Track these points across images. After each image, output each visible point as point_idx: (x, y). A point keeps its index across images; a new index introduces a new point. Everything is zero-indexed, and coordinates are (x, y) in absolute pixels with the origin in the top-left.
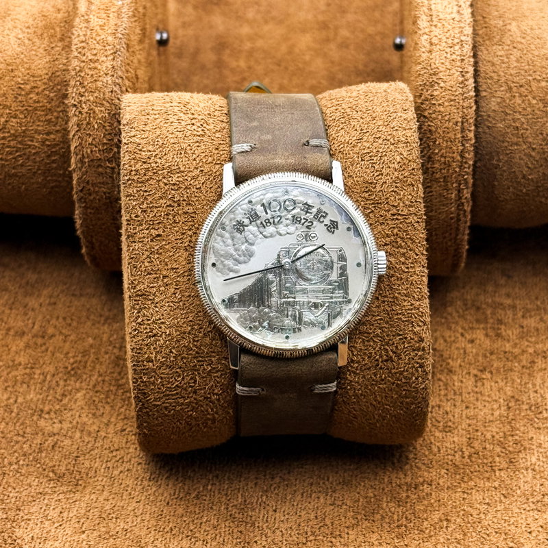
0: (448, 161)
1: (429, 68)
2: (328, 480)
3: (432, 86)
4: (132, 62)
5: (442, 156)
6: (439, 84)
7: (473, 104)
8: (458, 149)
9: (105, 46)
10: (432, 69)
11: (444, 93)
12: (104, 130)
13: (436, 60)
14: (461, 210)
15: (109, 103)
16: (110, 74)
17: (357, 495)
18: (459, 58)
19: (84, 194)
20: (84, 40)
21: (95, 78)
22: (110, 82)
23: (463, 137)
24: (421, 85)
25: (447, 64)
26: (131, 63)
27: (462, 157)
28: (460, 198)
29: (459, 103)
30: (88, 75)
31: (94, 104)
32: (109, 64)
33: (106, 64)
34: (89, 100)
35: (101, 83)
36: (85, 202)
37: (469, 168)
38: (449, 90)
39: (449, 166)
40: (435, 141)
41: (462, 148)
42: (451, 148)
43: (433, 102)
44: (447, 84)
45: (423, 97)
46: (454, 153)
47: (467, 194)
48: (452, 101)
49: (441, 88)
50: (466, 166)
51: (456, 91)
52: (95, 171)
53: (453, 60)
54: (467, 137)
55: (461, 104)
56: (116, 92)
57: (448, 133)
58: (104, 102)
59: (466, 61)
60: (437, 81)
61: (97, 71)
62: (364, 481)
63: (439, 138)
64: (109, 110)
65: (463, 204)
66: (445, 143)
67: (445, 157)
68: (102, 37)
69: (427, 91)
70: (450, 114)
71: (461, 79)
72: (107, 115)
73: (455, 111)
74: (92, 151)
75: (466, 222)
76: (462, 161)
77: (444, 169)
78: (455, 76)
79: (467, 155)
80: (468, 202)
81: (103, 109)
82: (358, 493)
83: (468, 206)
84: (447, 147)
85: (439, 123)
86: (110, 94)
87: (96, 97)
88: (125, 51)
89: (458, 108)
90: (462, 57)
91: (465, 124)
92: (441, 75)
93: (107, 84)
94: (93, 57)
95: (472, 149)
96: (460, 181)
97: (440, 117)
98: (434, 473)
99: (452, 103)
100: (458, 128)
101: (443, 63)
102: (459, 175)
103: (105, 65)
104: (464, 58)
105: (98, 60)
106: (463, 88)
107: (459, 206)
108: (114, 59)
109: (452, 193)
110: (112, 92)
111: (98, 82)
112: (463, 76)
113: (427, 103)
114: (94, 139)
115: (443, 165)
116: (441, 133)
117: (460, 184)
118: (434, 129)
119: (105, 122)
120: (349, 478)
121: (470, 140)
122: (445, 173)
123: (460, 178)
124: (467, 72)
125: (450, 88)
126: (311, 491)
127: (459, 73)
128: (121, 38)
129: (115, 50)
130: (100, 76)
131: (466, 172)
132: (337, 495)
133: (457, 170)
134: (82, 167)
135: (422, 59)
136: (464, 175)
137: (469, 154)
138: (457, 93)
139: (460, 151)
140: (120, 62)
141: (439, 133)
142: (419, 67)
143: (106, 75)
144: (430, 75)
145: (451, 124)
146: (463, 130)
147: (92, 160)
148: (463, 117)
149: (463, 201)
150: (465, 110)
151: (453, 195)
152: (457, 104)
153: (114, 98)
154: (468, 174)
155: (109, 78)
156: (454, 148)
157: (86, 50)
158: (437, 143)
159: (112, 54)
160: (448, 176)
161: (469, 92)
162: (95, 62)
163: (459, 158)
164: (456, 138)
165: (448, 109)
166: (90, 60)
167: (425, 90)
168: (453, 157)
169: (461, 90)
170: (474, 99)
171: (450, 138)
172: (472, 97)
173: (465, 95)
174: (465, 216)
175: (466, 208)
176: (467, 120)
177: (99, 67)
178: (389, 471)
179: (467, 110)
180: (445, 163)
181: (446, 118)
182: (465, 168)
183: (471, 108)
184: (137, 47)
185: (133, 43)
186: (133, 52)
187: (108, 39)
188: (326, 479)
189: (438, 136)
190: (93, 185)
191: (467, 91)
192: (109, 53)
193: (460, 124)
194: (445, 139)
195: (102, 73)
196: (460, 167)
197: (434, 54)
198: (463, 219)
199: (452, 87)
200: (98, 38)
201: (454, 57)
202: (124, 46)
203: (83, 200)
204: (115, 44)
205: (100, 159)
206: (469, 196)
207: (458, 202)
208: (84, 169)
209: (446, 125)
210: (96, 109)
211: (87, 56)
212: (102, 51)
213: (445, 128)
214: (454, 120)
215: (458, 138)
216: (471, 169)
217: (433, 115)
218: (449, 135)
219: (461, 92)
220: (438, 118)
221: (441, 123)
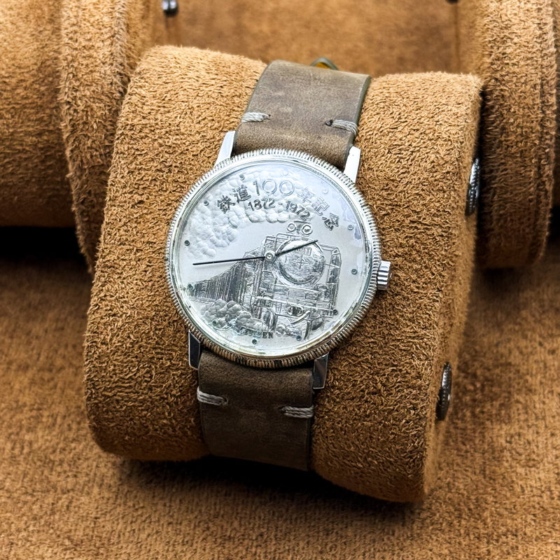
0: (526, 132)
1: (499, 21)
2: (393, 535)
3: (504, 42)
4: (134, 45)
5: (518, 126)
6: (512, 39)
7: (554, 62)
8: (537, 118)
9: (100, 29)
10: (503, 22)
11: (518, 51)
12: (104, 130)
13: (507, 11)
14: (541, 190)
15: (109, 98)
16: (109, 62)
17: (430, 553)
18: (535, 7)
19: (86, 207)
20: (75, 23)
21: (91, 69)
22: (108, 72)
23: (543, 102)
24: (490, 42)
25: (521, 14)
26: (133, 47)
27: (542, 126)
28: (541, 176)
29: (537, 61)
30: (82, 65)
31: (92, 100)
32: (106, 51)
33: (103, 51)
34: (85, 96)
35: (98, 74)
36: (87, 215)
37: (551, 139)
38: (525, 46)
39: (527, 138)
40: (510, 109)
41: (541, 116)
42: (529, 116)
43: (506, 62)
44: (522, 39)
45: (493, 56)
46: (532, 122)
47: (548, 170)
48: (528, 59)
49: (515, 44)
50: (548, 137)
51: (532, 48)
52: (97, 179)
53: (528, 10)
54: (548, 102)
55: (539, 62)
56: (116, 83)
57: (525, 98)
58: (103, 97)
59: (544, 11)
60: (510, 36)
61: (93, 60)
62: (436, 535)
63: (514, 105)
64: (109, 106)
65: (544, 182)
66: (521, 110)
67: (522, 128)
68: (97, 17)
69: (498, 49)
70: (526, 75)
71: (538, 32)
72: (107, 111)
73: (533, 71)
74: (92, 156)
75: (547, 205)
76: (542, 133)
77: (521, 142)
78: (532, 29)
79: (548, 124)
80: (550, 180)
81: (102, 105)
82: (431, 550)
83: (550, 185)
84: (523, 116)
85: (514, 86)
86: (110, 86)
87: (94, 91)
88: (125, 33)
89: (536, 68)
90: (539, 6)
91: (546, 87)
92: (514, 28)
93: (105, 74)
94: (87, 43)
95: (554, 116)
96: (540, 156)
97: (515, 79)
98: (519, 520)
99: (529, 62)
100: (537, 91)
101: (515, 14)
102: (539, 149)
103: (101, 52)
104: (541, 7)
105: (93, 46)
106: (541, 43)
107: (538, 185)
108: (112, 44)
109: (531, 171)
110: (111, 84)
111: (94, 74)
112: (541, 29)
113: (499, 62)
114: (93, 142)
115: (519, 137)
116: (517, 98)
117: (540, 159)
118: (506, 94)
119: (105, 121)
120: (419, 531)
121: (551, 105)
122: (522, 147)
123: (540, 152)
124: (545, 24)
125: (526, 44)
126: (374, 549)
127: (536, 25)
128: (119, 18)
129: (113, 34)
130: (96, 66)
131: (547, 144)
132: (405, 554)
133: (537, 142)
134: (82, 175)
135: (490, 10)
136: (545, 149)
137: (551, 123)
138: (534, 50)
139: (539, 119)
140: (119, 47)
141: (514, 99)
142: (486, 20)
143: (104, 63)
144: (501, 29)
145: (528, 87)
146: (543, 94)
147: (93, 167)
148: (542, 79)
149: (544, 179)
150: (544, 70)
151: (532, 173)
152: (535, 63)
153: (114, 92)
154: (549, 146)
155: (107, 68)
156: (533, 116)
157: (78, 34)
158: (512, 110)
159: (109, 38)
160: (526, 150)
161: (548, 48)
162: (90, 48)
163: (539, 128)
164: (534, 105)
165: (524, 69)
166: (84, 47)
167: (495, 48)
168: (531, 128)
169: (538, 45)
170: (555, 56)
171: (527, 104)
172: (552, 54)
173: (544, 52)
174: (546, 197)
175: (547, 187)
176: (548, 82)
177: (95, 55)
178: (465, 519)
179: (547, 70)
180: (521, 135)
181: (522, 80)
182: (546, 139)
183: (552, 67)
184: (140, 26)
185: (134, 22)
186: (136, 32)
187: (104, 19)
188: (391, 533)
189: (513, 102)
190: (95, 195)
191: (546, 47)
192: (106, 36)
193: (539, 87)
194: (522, 105)
195: (99, 62)
196: (540, 139)
197: (504, 4)
198: (544, 201)
199: (528, 43)
200: (92, 20)
201: (529, 6)
202: (124, 27)
203: (85, 214)
204: (113, 26)
205: (103, 165)
206: (551, 173)
207: (538, 181)
208: (84, 178)
209: (523, 88)
210: (94, 106)
211: (80, 43)
212: (97, 35)
213: (521, 92)
214: (532, 83)
215: (538, 104)
216: (553, 141)
217: (506, 78)
218: (526, 101)
219: (539, 48)
220: (512, 81)
221: (516, 86)
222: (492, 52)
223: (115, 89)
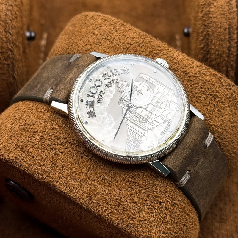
0: (220, 53)
3: (209, 5)
5: (216, 50)
6: (214, 4)
7: (235, 16)
8: (226, 46)
11: (217, 10)
15: (4, 23)
16: (5, 3)
22: (4, 9)
23: (230, 38)
24: (202, 5)
27: (229, 50)
37: (233, 57)
38: (220, 8)
39: (221, 56)
40: (212, 41)
41: (228, 45)
42: (222, 45)
43: (210, 16)
44: (219, 3)
45: (203, 13)
46: (224, 48)
49: (215, 6)
50: (232, 56)
51: (224, 8)
54: (232, 37)
55: (228, 16)
56: (8, 15)
57: (220, 35)
58: (1, 22)
60: (212, 2)
63: (214, 39)
64: (4, 27)
66: (218, 42)
67: (218, 51)
69: (206, 9)
70: (221, 23)
72: (3, 30)
73: (224, 21)
76: (229, 54)
77: (218, 59)
79: (232, 49)
84: (219, 45)
85: (214, 29)
86: (5, 16)
89: (226, 19)
91: (231, 30)
95: (235, 45)
97: (215, 25)
99: (222, 16)
100: (226, 32)
102: (227, 62)
106: (229, 6)
110: (6, 15)
113: (206, 16)
116: (215, 36)
117: (228, 68)
118: (210, 33)
121: (234, 39)
122: (218, 61)
123: (228, 64)
125: (221, 6)
131: (231, 60)
133: (226, 59)
136: (230, 62)
137: (234, 49)
138: (225, 9)
139: (228, 47)
141: (214, 36)
145: (222, 29)
146: (229, 33)
148: (229, 25)
150: (230, 20)
152: (225, 17)
153: (7, 19)
154: (233, 61)
156: (224, 45)
158: (213, 42)
160: (220, 63)
161: (233, 8)
163: (227, 51)
164: (225, 39)
165: (220, 20)
167: (205, 8)
168: (223, 51)
169: (227, 7)
170: (236, 13)
171: (221, 39)
173: (230, 11)
176: (232, 27)
179: (232, 20)
180: (218, 55)
181: (219, 26)
182: (231, 57)
183: (234, 19)
189: (214, 37)
191: (231, 8)
193: (227, 30)
194: (218, 39)
196: (228, 57)
199: (222, 6)
209: (219, 30)
213: (218, 32)
214: (224, 27)
215: (227, 39)
216: (235, 58)
217: (211, 25)
218: (221, 37)
219: (228, 9)
220: (213, 26)
221: (215, 29)
222: (203, 11)
223: (8, 18)
